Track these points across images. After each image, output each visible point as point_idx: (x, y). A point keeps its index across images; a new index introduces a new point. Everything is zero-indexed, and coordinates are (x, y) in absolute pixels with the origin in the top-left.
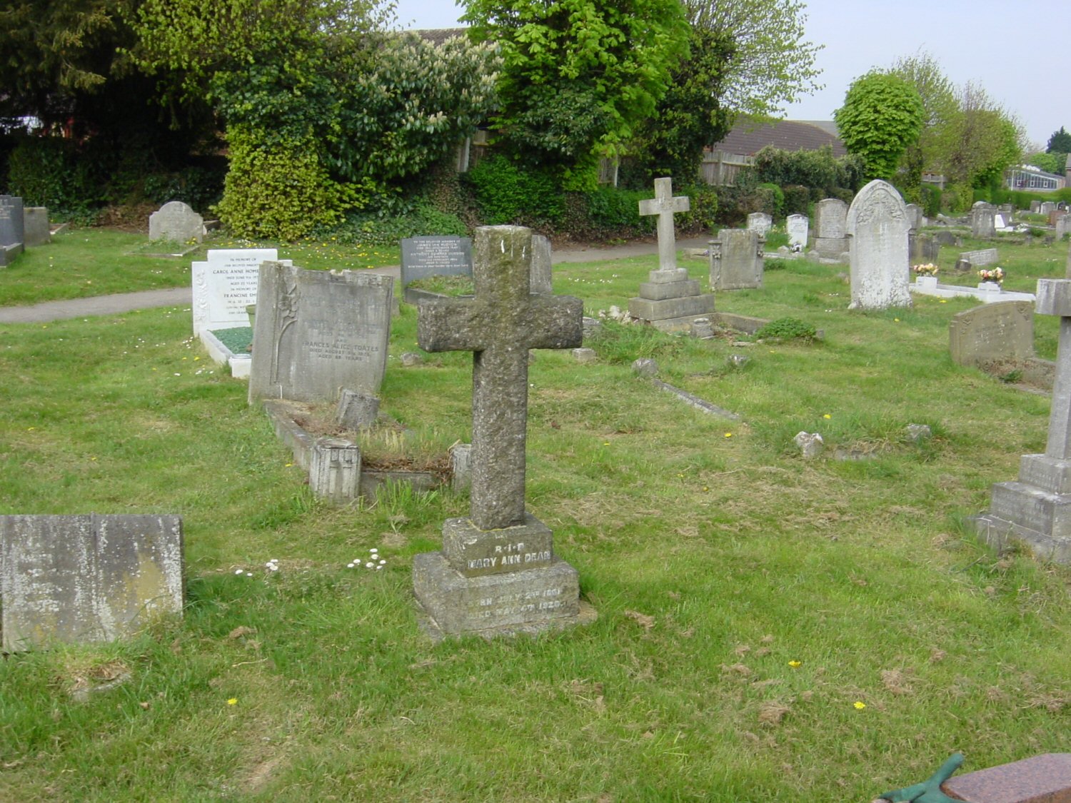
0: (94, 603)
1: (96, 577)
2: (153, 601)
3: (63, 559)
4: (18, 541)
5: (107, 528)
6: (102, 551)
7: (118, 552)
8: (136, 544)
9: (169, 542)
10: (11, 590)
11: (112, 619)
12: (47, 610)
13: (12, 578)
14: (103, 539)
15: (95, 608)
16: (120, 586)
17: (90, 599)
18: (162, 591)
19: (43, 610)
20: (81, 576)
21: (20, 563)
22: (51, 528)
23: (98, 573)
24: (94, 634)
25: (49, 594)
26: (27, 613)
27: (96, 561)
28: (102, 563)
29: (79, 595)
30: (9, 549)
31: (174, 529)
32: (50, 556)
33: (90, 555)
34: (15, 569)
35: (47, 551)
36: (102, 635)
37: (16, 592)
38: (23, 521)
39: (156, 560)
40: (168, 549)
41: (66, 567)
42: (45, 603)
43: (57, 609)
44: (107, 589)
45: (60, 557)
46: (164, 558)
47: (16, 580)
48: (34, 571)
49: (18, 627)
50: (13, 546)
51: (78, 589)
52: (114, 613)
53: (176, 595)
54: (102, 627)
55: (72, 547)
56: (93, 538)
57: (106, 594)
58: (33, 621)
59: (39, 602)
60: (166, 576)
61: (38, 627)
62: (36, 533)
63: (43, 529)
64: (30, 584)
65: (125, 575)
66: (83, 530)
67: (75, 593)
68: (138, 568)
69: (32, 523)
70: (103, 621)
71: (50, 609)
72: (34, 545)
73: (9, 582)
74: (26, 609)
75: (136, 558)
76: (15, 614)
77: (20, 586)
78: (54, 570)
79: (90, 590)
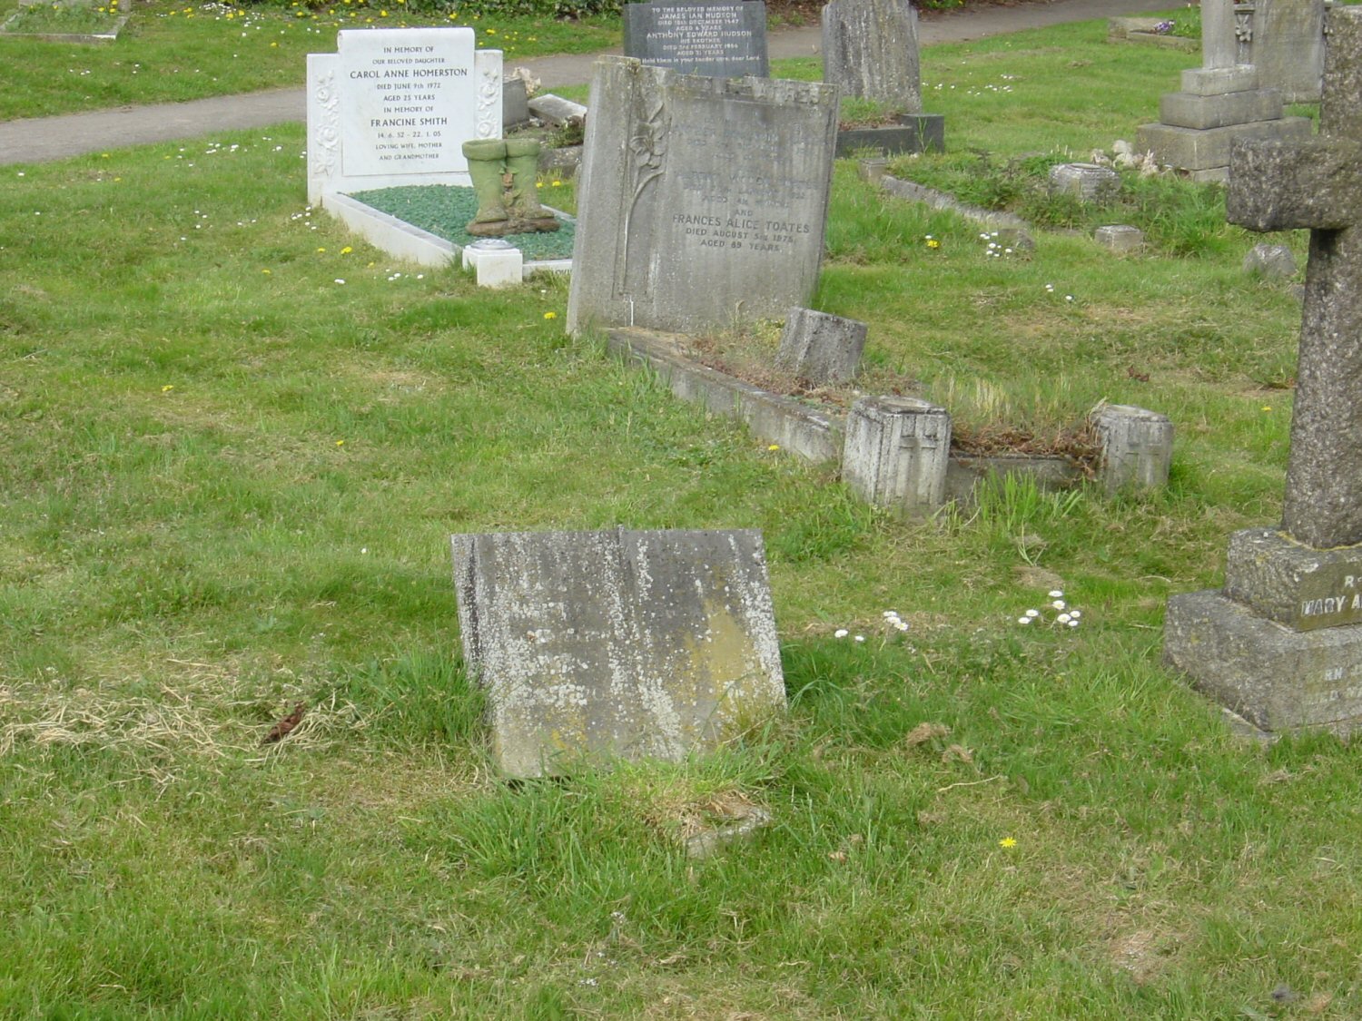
0: (642, 689)
1: (640, 643)
2: (738, 684)
3: (583, 611)
4: (503, 579)
5: (648, 555)
6: (645, 595)
7: (671, 597)
8: (698, 583)
9: (751, 577)
10: (504, 668)
11: (675, 718)
12: (567, 703)
13: (503, 647)
14: (644, 573)
15: (645, 697)
16: (682, 658)
17: (635, 682)
18: (750, 666)
19: (561, 703)
20: (615, 640)
21: (512, 619)
22: (557, 556)
23: (643, 635)
24: (648, 744)
25: (568, 675)
26: (535, 709)
27: (638, 614)
28: (648, 616)
29: (617, 676)
30: (491, 595)
31: (756, 555)
32: (561, 605)
33: (625, 604)
34: (506, 629)
35: (555, 599)
36: (663, 747)
37: (513, 672)
38: (507, 542)
39: (734, 611)
40: (751, 591)
41: (589, 625)
42: (562, 690)
43: (584, 702)
44: (662, 663)
45: (577, 609)
46: (745, 608)
47: (510, 650)
48: (538, 633)
49: (523, 735)
50: (497, 589)
51: (614, 664)
52: (678, 706)
53: (773, 673)
54: (660, 733)
55: (596, 590)
56: (627, 573)
57: (661, 673)
58: (546, 723)
59: (552, 689)
60: (753, 640)
61: (556, 735)
62: (534, 565)
63: (543, 556)
64: (533, 656)
65: (687, 638)
66: (609, 558)
67: (611, 672)
68: (706, 625)
69: (524, 546)
70: (660, 722)
71: (573, 701)
72: (531, 587)
73: (499, 653)
74: (532, 702)
75: (702, 607)
76: (516, 711)
77: (518, 661)
78: (571, 631)
79: (634, 665)
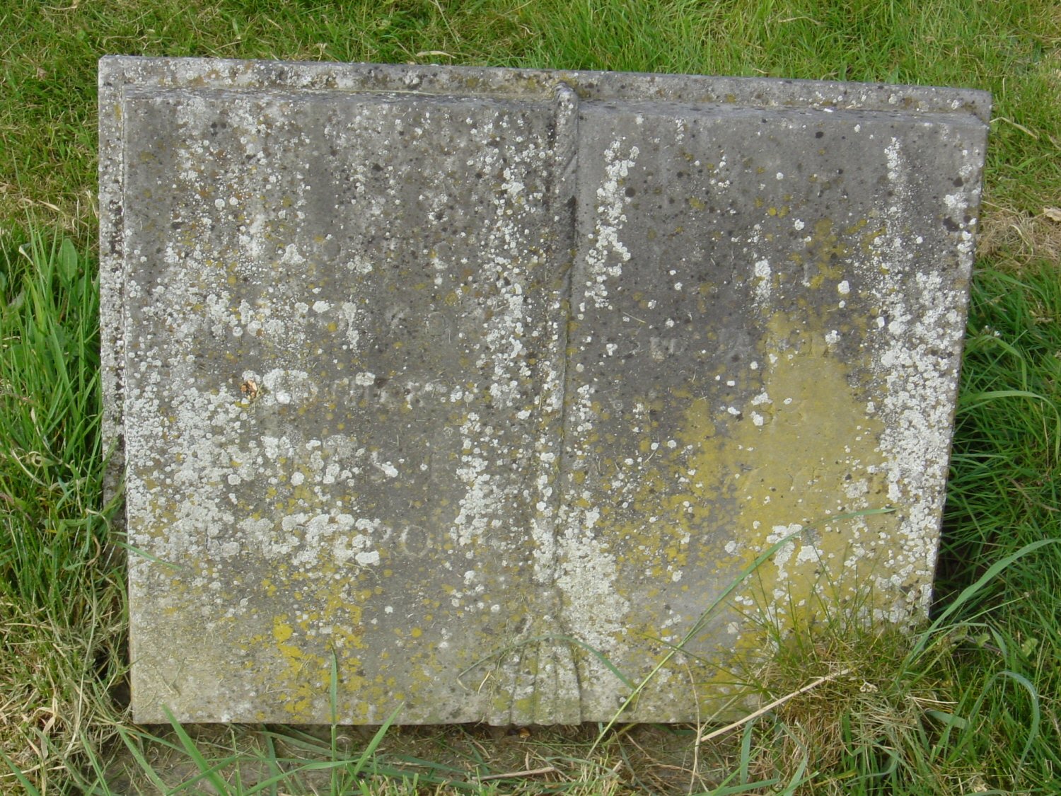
0: (541, 534)
1: (561, 420)
2: (809, 534)
3: (410, 328)
4: (193, 230)
5: (630, 187)
6: (598, 295)
7: (674, 305)
8: (762, 268)
9: (923, 260)
10: (163, 461)
11: (614, 607)
12: (326, 558)
13: (166, 409)
14: (608, 235)
15: (543, 555)
16: (670, 465)
17: (524, 514)
18: (855, 490)
19: (308, 556)
20: (488, 410)
21: (202, 337)
22: (360, 174)
23: (570, 397)
24: (527, 665)
25: (339, 488)
26: (237, 565)
27: (568, 338)
28: (595, 350)
29: (474, 500)
30: (151, 271)
31: (953, 201)
32: (349, 310)
33: (537, 314)
34: (183, 363)
35: (333, 292)
36: (567, 675)
37: (186, 474)
38: (218, 127)
39: (849, 347)
40: (912, 299)
41: (421, 365)
42: (317, 524)
43: (374, 558)
44: (606, 473)
45: (396, 315)
46: (885, 340)
47: (186, 417)
48: (272, 377)
49: (194, 625)
50: (170, 255)
51: (473, 471)
52: (629, 580)
53: (916, 513)
54: (568, 642)
55: (458, 274)
57: (600, 497)
58: (260, 599)
59: (287, 522)
60: (888, 421)
61: (282, 630)
62: (288, 196)
63: (318, 173)
64: (249, 436)
65: (696, 413)
66: (515, 187)
67: (461, 489)
68: (759, 379)
69: (266, 141)
70: (575, 613)
71: (341, 554)
72: (272, 254)
73: (154, 426)
74: (231, 548)
75: (756, 335)
76: (183, 571)
77: (205, 447)
78: (366, 379)
79: (530, 474)
